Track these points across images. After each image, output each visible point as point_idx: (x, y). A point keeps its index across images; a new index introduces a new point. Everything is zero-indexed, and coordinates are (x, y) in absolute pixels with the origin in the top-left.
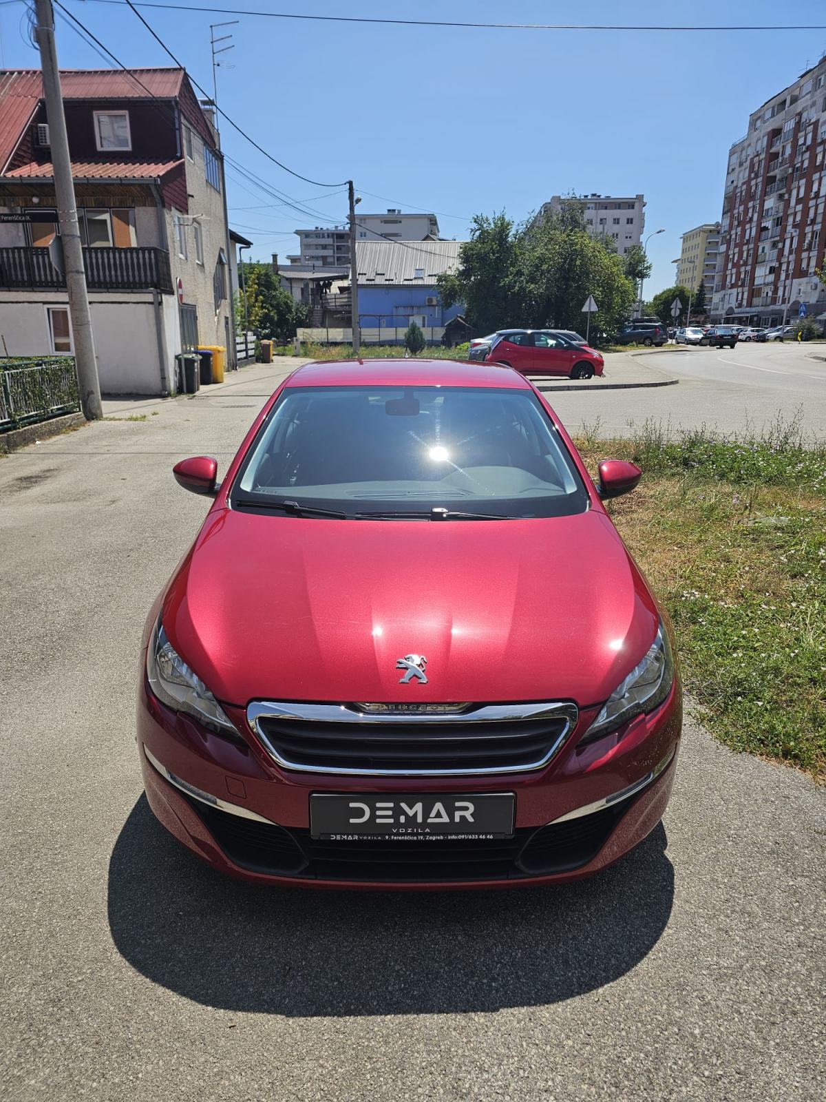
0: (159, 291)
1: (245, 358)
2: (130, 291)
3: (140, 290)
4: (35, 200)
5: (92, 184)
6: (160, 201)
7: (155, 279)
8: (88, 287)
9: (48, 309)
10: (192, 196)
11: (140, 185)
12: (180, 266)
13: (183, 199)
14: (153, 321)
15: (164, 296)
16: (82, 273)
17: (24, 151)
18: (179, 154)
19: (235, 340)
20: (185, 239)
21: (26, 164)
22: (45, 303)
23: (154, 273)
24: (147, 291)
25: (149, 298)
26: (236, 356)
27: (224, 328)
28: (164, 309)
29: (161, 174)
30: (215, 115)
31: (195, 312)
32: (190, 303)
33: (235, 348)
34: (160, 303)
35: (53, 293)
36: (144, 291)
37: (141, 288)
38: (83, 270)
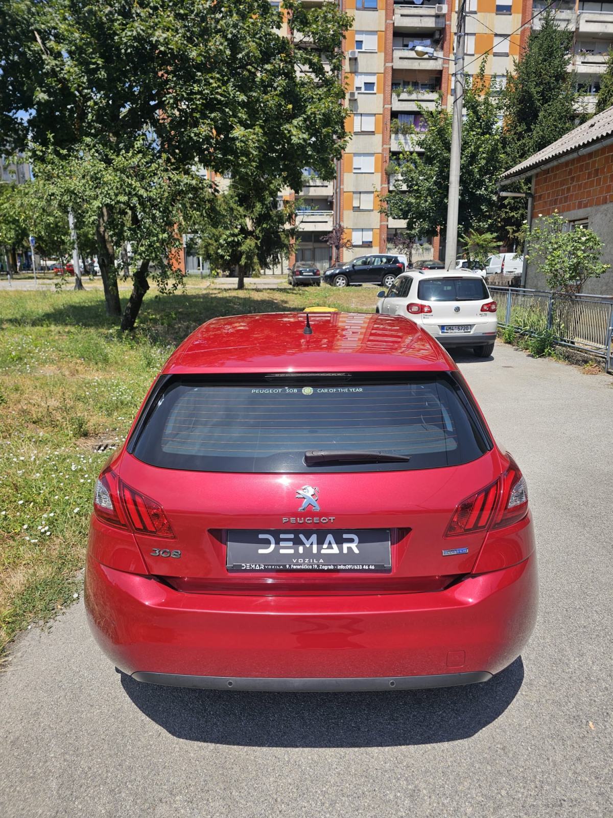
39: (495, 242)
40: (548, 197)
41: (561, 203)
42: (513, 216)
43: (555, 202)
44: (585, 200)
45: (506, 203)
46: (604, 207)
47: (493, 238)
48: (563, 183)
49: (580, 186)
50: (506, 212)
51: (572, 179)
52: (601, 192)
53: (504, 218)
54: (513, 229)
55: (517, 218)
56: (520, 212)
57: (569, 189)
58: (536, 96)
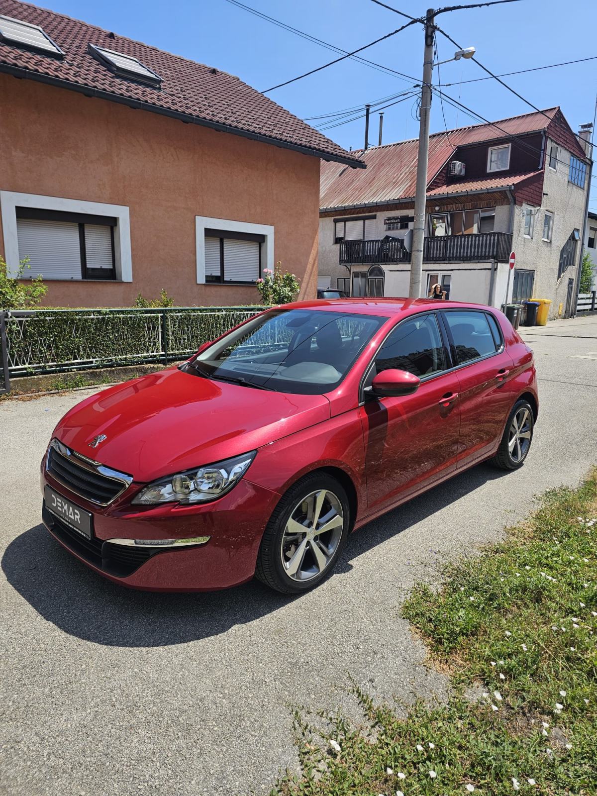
0: (496, 261)
1: (590, 310)
2: (477, 261)
3: (484, 261)
4: (437, 208)
5: (470, 195)
6: (513, 201)
7: (495, 253)
8: (423, 260)
9: (428, 275)
10: (547, 194)
11: (500, 192)
12: (523, 243)
13: (538, 198)
14: (488, 281)
15: (499, 264)
16: (421, 251)
17: (440, 180)
18: (540, 167)
19: (577, 296)
20: (533, 225)
21: (439, 187)
22: (427, 271)
23: (495, 250)
24: (489, 261)
25: (489, 266)
26: (576, 307)
27: (566, 287)
28: (498, 273)
29: (515, 183)
30: (592, 134)
31: (533, 275)
32: (528, 269)
33: (576, 301)
34: (496, 269)
35: (432, 265)
36: (486, 261)
37: (485, 259)
38: (422, 249)
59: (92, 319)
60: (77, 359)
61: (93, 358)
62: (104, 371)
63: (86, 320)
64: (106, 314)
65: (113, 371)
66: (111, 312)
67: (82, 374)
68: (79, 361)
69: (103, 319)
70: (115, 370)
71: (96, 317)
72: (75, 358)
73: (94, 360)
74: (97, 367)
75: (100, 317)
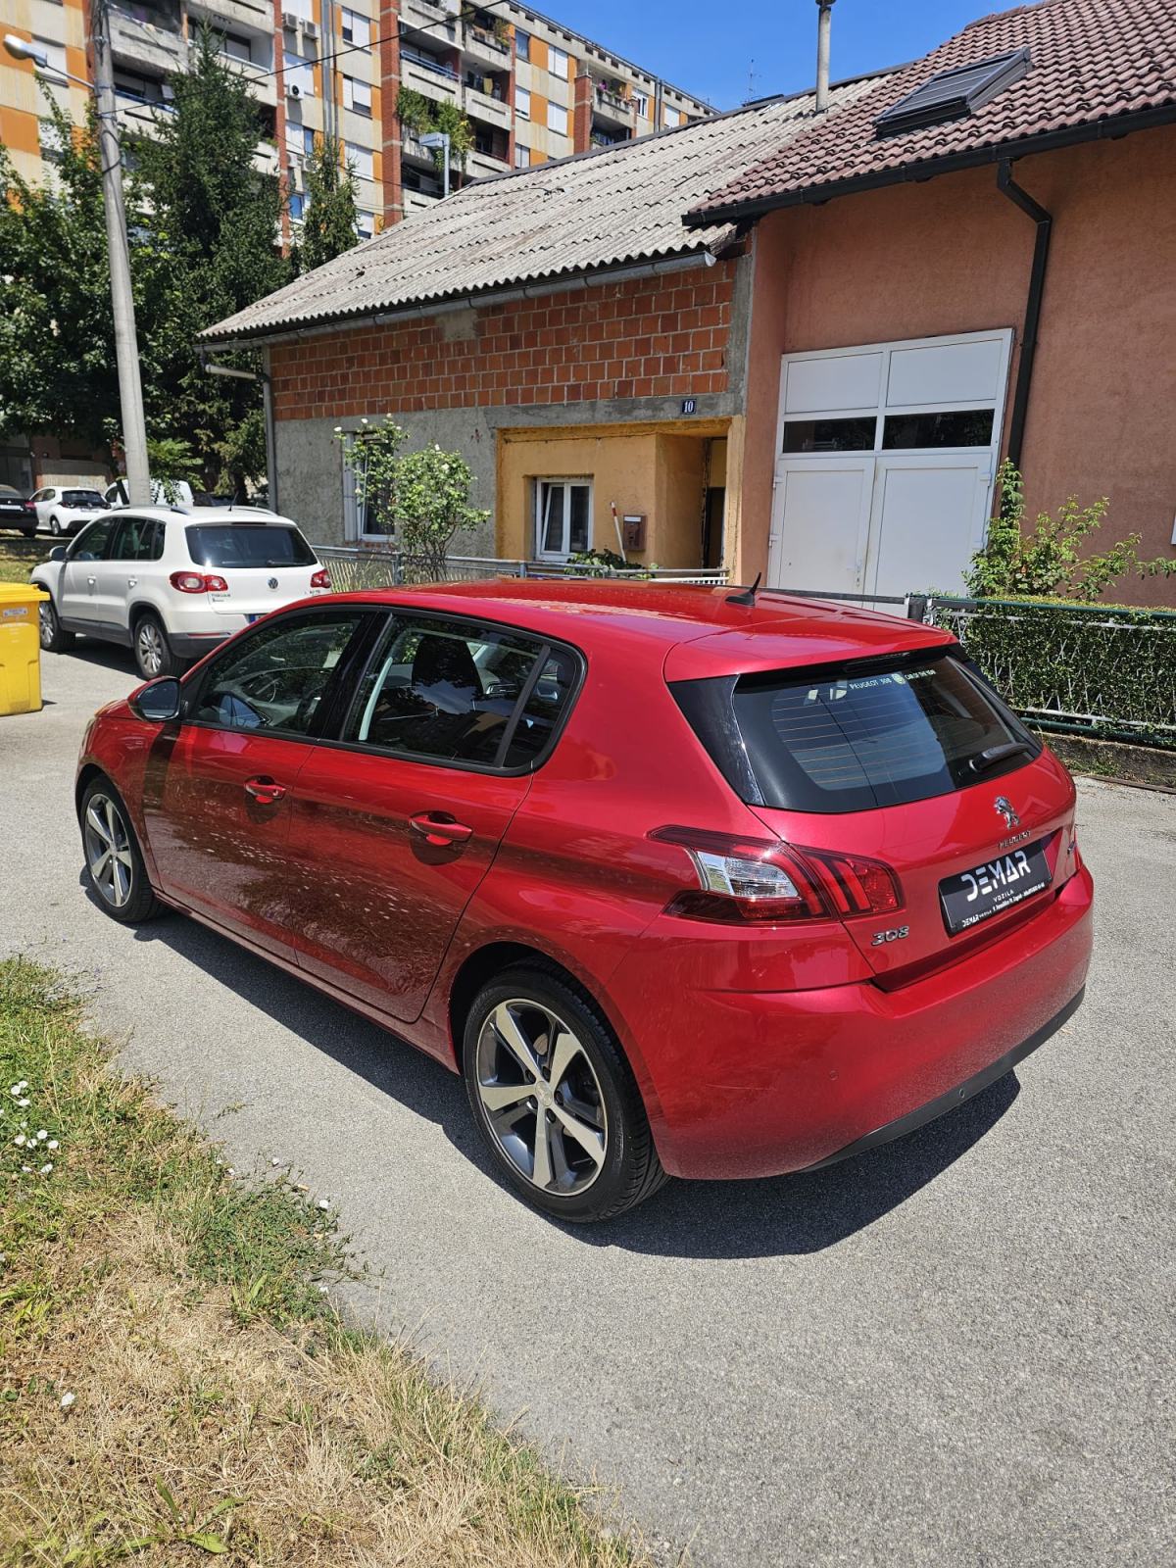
39: (191, 458)
40: (304, 386)
41: (332, 399)
42: (204, 411)
43: (321, 397)
44: (380, 400)
45: (184, 385)
46: (419, 416)
47: (185, 450)
48: (332, 365)
49: (367, 375)
50: (190, 403)
51: (350, 361)
52: (409, 389)
53: (185, 412)
54: (208, 436)
55: (211, 416)
56: (216, 404)
57: (345, 378)
58: (213, 193)
59: (1111, 630)
60: (1057, 709)
61: (1093, 714)
62: (1105, 746)
63: (1093, 631)
64: (1142, 622)
65: (1128, 752)
66: (1157, 618)
67: (1052, 739)
68: (1059, 713)
69: (1136, 632)
70: (1135, 750)
71: (1118, 627)
72: (1053, 706)
73: (1094, 718)
74: (1095, 735)
75: (1131, 627)
